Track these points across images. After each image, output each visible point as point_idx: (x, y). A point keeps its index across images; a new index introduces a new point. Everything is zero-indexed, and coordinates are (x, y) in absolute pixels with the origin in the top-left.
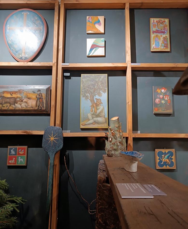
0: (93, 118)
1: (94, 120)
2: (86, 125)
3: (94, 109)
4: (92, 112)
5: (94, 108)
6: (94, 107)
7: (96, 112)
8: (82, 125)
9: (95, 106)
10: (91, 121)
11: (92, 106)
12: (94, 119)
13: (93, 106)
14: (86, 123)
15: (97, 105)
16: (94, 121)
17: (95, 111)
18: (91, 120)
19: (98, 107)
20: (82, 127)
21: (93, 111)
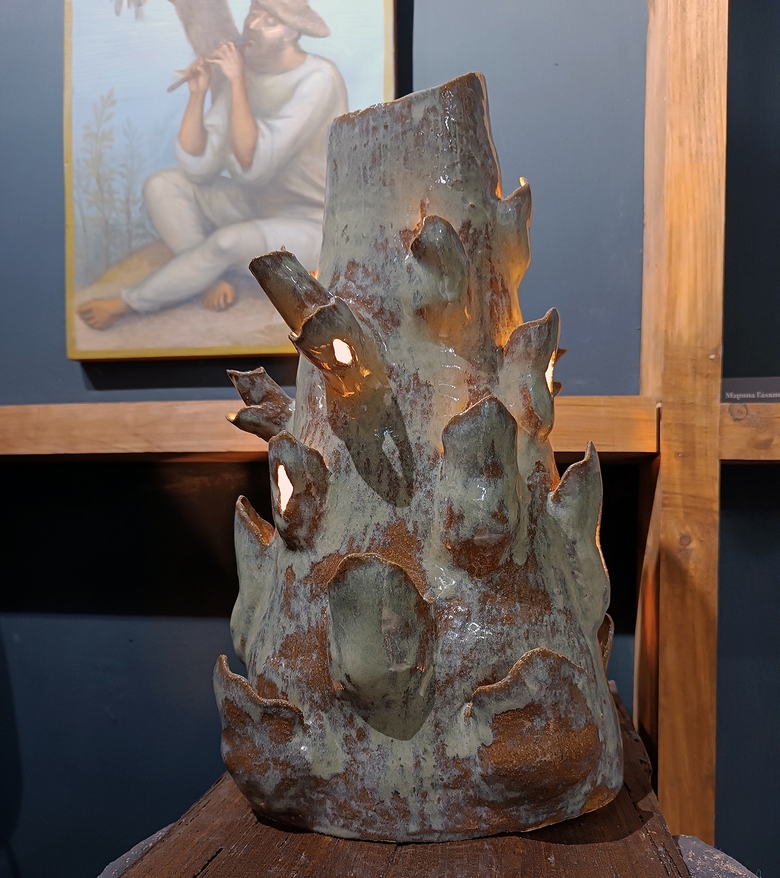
0: (209, 228)
1: (220, 252)
2: (129, 314)
3: (215, 120)
4: (199, 150)
5: (221, 105)
6: (218, 82)
7: (244, 143)
8: (86, 314)
9: (230, 66)
10: (188, 272)
11: (192, 75)
12: (227, 238)
13: (204, 76)
14: (134, 299)
15: (258, 58)
16: (222, 265)
17: (230, 142)
18: (192, 249)
19: (273, 84)
20: (88, 343)
21: (214, 140)
